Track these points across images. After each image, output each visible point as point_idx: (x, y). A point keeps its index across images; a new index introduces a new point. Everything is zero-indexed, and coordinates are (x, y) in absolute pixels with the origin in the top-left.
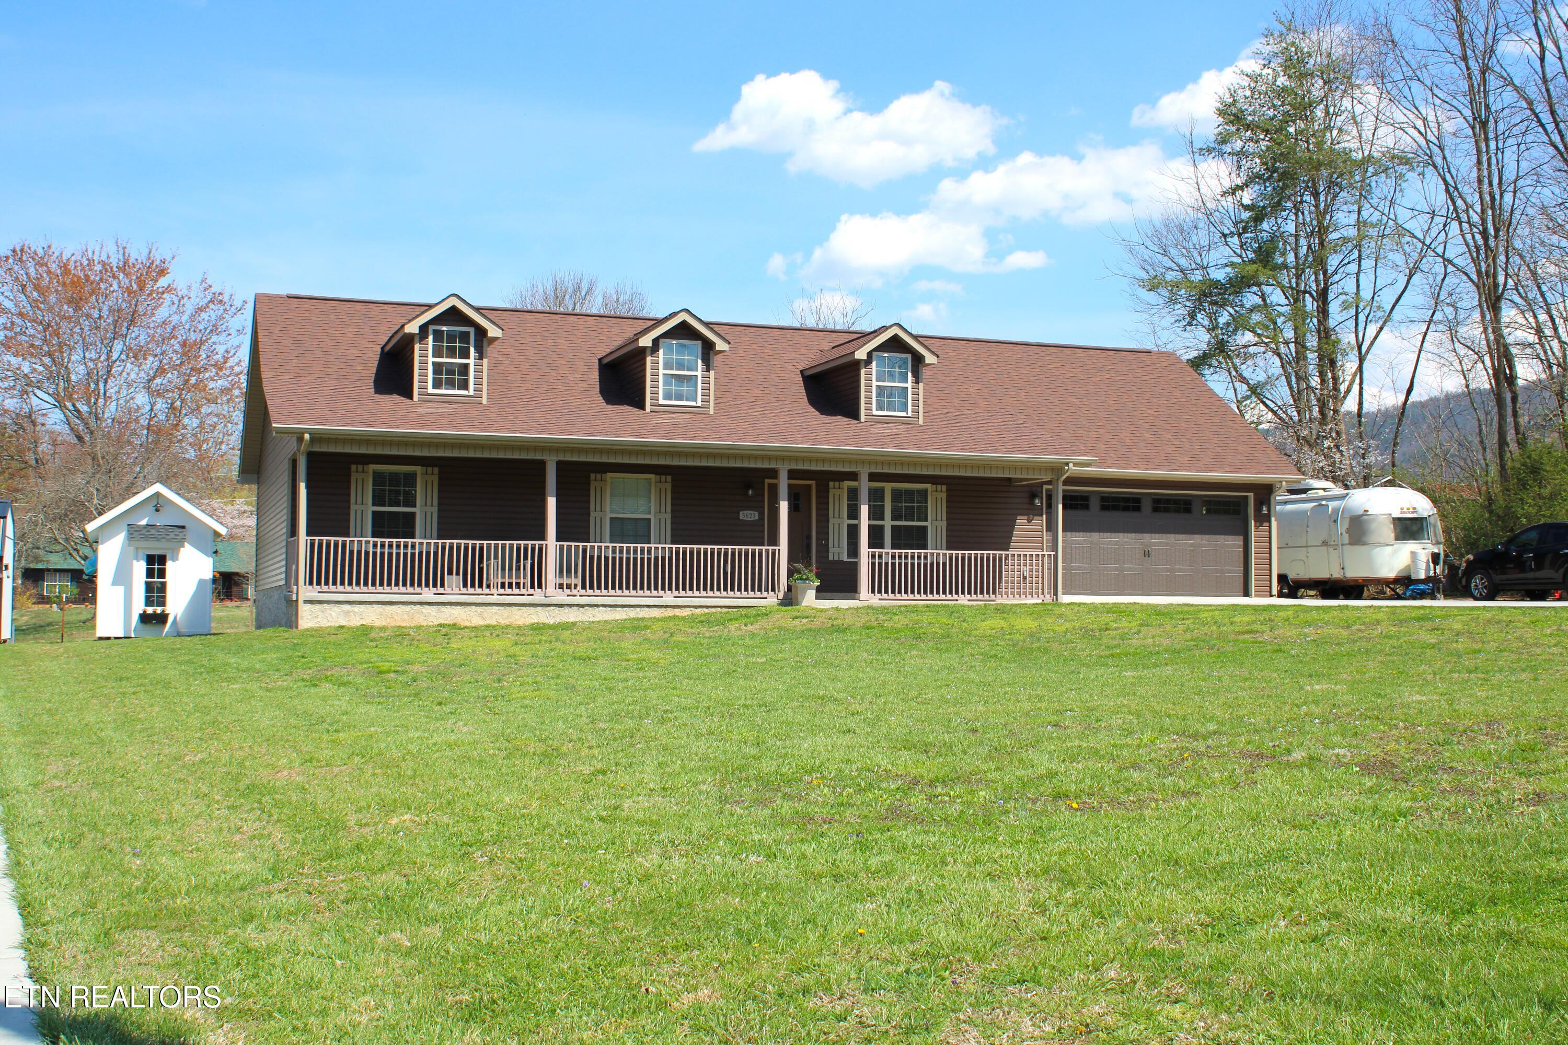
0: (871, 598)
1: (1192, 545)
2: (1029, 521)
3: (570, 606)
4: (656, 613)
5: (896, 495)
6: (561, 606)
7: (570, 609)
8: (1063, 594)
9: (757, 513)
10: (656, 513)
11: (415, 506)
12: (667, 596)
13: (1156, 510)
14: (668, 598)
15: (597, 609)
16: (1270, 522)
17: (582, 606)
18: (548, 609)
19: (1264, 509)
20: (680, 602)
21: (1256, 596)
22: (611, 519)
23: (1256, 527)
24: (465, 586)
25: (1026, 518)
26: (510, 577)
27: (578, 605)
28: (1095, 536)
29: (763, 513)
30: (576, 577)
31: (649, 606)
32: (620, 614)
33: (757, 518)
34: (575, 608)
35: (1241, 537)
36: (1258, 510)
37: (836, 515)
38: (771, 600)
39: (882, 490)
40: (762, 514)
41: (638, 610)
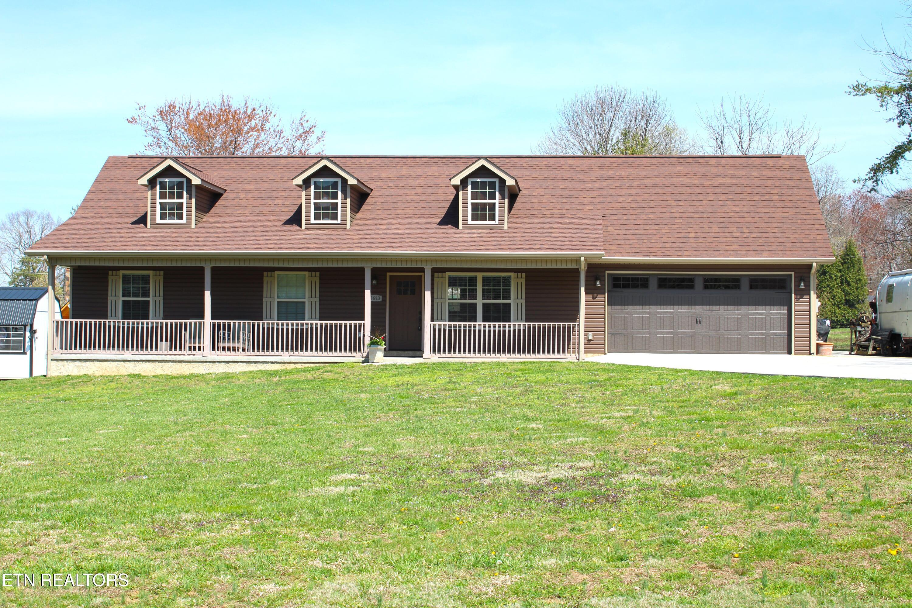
0: (432, 356)
1: (739, 314)
2: (594, 298)
3: (220, 362)
4: (277, 367)
5: (486, 280)
6: (214, 362)
7: (220, 364)
8: (586, 352)
9: (381, 297)
10: (309, 298)
11: (149, 297)
12: (284, 356)
13: (706, 287)
14: (286, 356)
15: (238, 364)
16: (809, 295)
17: (228, 362)
18: (205, 364)
19: (802, 284)
20: (293, 359)
21: (795, 354)
22: (278, 302)
23: (797, 299)
24: (171, 349)
25: (591, 296)
26: (195, 343)
27: (224, 362)
28: (653, 309)
29: (386, 297)
30: (239, 342)
31: (272, 363)
32: (253, 368)
33: (381, 300)
34: (223, 364)
35: (786, 308)
36: (797, 285)
37: (440, 296)
38: (358, 357)
39: (475, 278)
40: (384, 297)
41: (265, 365)
